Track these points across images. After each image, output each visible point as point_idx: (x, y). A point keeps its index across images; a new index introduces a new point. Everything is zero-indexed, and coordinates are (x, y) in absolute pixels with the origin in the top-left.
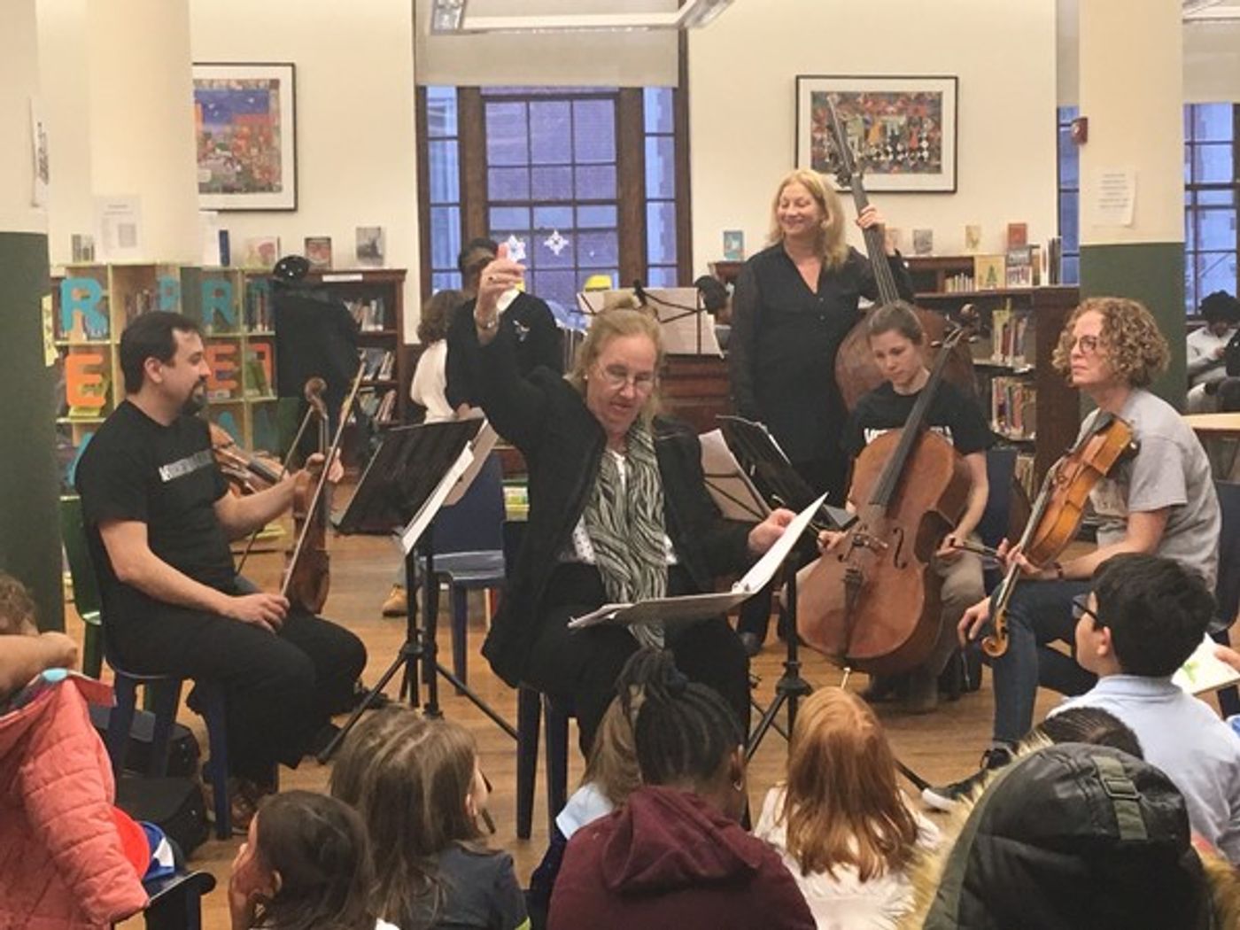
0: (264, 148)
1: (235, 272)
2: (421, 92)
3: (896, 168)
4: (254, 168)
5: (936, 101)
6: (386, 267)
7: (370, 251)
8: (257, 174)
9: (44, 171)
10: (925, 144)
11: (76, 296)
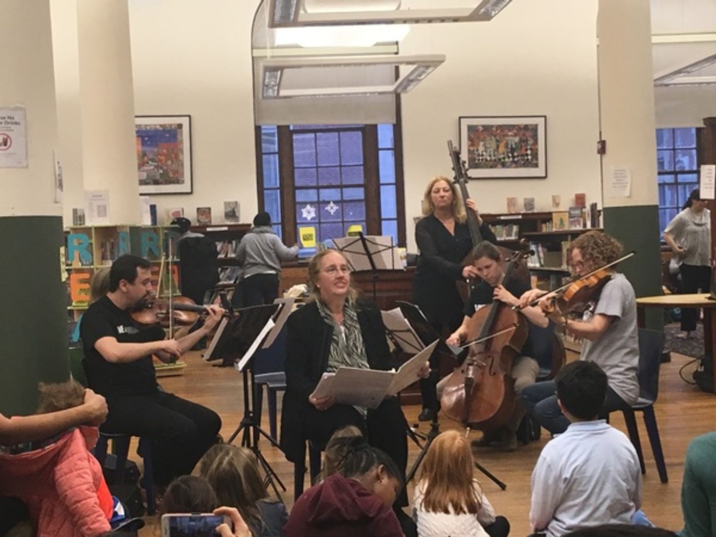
0: (174, 160)
1: (159, 228)
2: (258, 129)
3: (514, 165)
4: (169, 170)
5: (535, 128)
6: (240, 223)
7: (232, 214)
8: (171, 175)
9: (61, 186)
10: (529, 152)
11: (75, 243)
